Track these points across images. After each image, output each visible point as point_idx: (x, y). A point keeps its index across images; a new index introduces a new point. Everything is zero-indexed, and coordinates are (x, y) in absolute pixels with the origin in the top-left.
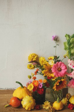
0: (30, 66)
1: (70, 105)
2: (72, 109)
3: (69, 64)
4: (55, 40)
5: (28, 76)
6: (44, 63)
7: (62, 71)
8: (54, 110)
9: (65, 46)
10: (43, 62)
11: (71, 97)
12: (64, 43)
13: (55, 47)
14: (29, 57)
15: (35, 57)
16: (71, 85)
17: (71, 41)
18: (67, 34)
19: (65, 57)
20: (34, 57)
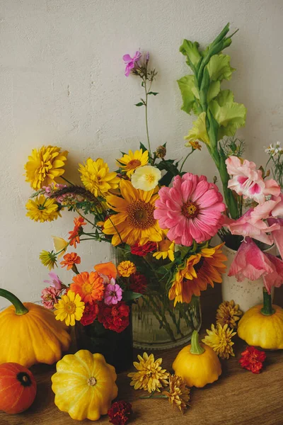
0: (41, 207)
1: (248, 356)
2: (261, 371)
3: (236, 178)
4: (136, 73)
5: (43, 257)
6: (108, 187)
7: (201, 216)
8: (187, 391)
9: (185, 94)
10: (101, 183)
11: (241, 315)
12: (180, 81)
13: (139, 105)
14: (28, 165)
15: (60, 163)
16: (244, 268)
17: (211, 68)
18: (187, 42)
19: (196, 146)
20: (53, 161)
